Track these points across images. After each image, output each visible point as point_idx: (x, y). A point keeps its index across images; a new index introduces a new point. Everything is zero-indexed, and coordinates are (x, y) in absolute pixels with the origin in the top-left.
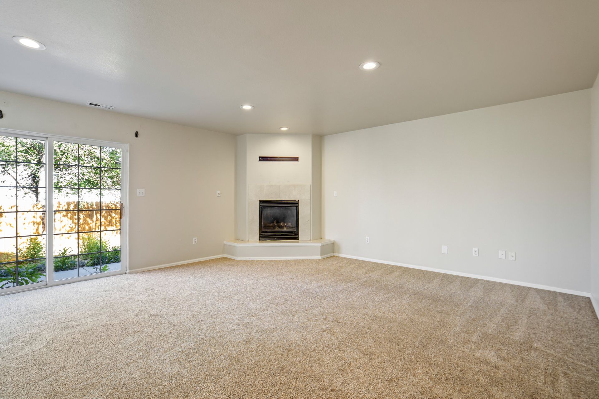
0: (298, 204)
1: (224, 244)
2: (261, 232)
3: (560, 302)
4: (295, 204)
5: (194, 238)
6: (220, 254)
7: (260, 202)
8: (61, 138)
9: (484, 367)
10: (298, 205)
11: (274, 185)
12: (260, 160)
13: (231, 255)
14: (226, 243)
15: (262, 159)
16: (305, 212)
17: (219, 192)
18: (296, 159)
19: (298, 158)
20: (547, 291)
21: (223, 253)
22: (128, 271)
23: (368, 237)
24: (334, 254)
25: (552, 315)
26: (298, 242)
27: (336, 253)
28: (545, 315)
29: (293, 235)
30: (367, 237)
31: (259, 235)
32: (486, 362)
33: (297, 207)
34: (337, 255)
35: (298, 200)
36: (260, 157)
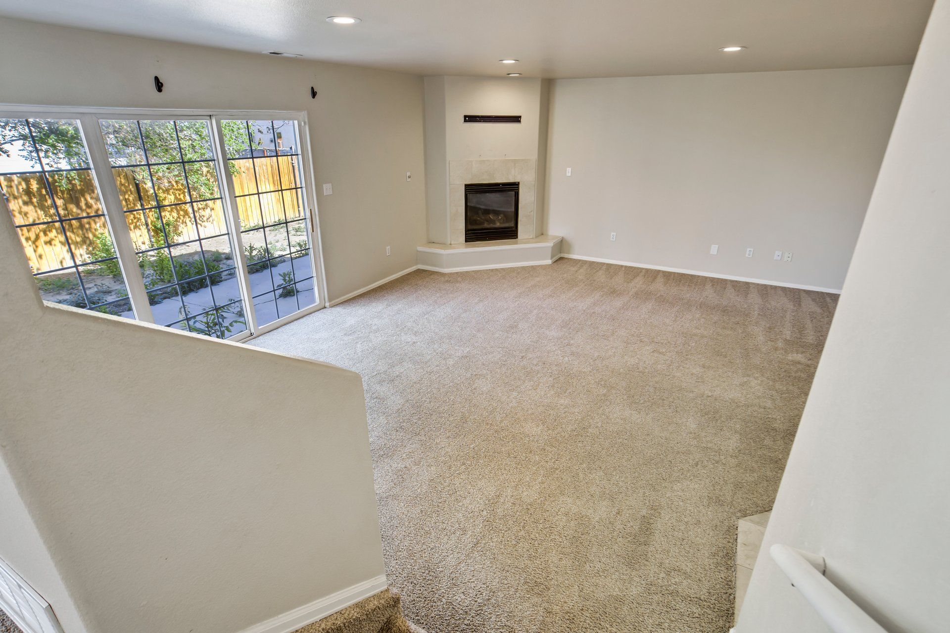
0: (518, 187)
1: (417, 251)
2: (467, 231)
3: (830, 303)
4: (512, 188)
5: (387, 248)
6: (414, 266)
7: (466, 186)
8: (229, 113)
9: (800, 366)
10: (518, 190)
11: (487, 160)
12: (465, 121)
13: (438, 267)
14: (420, 249)
15: (470, 119)
16: (527, 198)
17: (408, 174)
18: (516, 119)
19: (520, 117)
20: (815, 292)
21: (417, 264)
22: (327, 304)
23: (615, 234)
24: (562, 255)
25: (828, 317)
26: (516, 243)
27: (564, 253)
28: (823, 317)
29: (510, 233)
30: (612, 234)
31: (466, 234)
32: (799, 363)
33: (515, 192)
34: (566, 256)
35: (519, 183)
36: (465, 117)
